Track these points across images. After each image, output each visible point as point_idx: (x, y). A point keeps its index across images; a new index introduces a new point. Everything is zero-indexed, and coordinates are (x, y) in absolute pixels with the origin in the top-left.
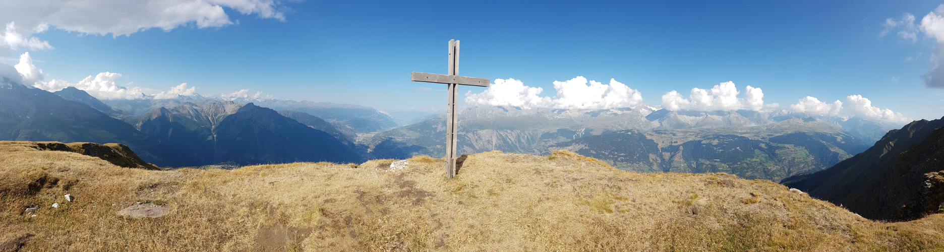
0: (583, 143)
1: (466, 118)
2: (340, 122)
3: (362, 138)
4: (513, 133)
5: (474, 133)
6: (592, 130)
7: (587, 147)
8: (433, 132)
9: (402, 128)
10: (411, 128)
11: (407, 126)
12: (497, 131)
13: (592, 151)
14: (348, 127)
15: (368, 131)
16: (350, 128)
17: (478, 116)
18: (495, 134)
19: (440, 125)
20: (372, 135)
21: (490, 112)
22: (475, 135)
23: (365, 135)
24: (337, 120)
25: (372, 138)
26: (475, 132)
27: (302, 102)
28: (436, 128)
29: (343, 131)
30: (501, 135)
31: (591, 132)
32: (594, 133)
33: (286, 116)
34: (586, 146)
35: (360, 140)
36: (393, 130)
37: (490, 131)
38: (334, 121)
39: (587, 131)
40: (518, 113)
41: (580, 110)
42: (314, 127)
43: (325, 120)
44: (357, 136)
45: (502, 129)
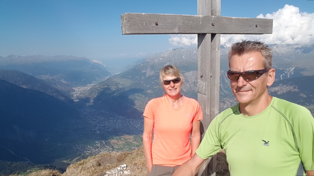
0: (291, 85)
2: (55, 77)
3: (79, 92)
6: (303, 70)
7: (296, 90)
8: (143, 78)
9: (116, 76)
10: (124, 76)
11: (119, 75)
13: (301, 95)
14: (63, 82)
15: (85, 84)
16: (66, 82)
19: (148, 70)
20: (88, 87)
23: (82, 89)
24: (51, 76)
25: (89, 91)
28: (145, 73)
29: (59, 87)
31: (301, 73)
32: (306, 74)
34: (295, 88)
35: (78, 95)
36: (108, 79)
38: (47, 76)
39: (297, 70)
41: (288, 45)
44: (74, 91)
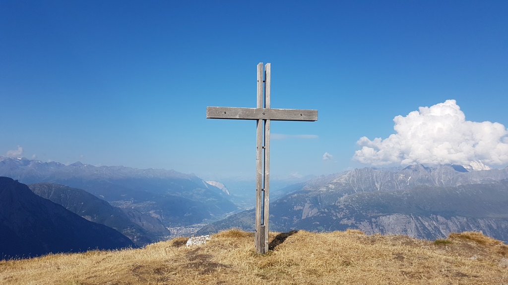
1: (356, 189)
2: (141, 205)
4: (450, 224)
5: (371, 223)
9: (245, 213)
12: (418, 219)
15: (189, 222)
16: (157, 216)
17: (378, 185)
18: (414, 226)
19: (307, 205)
21: (401, 177)
22: (374, 226)
23: (183, 230)
24: (135, 203)
26: (373, 220)
27: (74, 165)
29: (145, 225)
30: (425, 228)
33: (45, 197)
36: (230, 217)
37: (402, 217)
38: (129, 203)
40: (460, 179)
42: (93, 217)
43: (111, 203)
45: (426, 214)
